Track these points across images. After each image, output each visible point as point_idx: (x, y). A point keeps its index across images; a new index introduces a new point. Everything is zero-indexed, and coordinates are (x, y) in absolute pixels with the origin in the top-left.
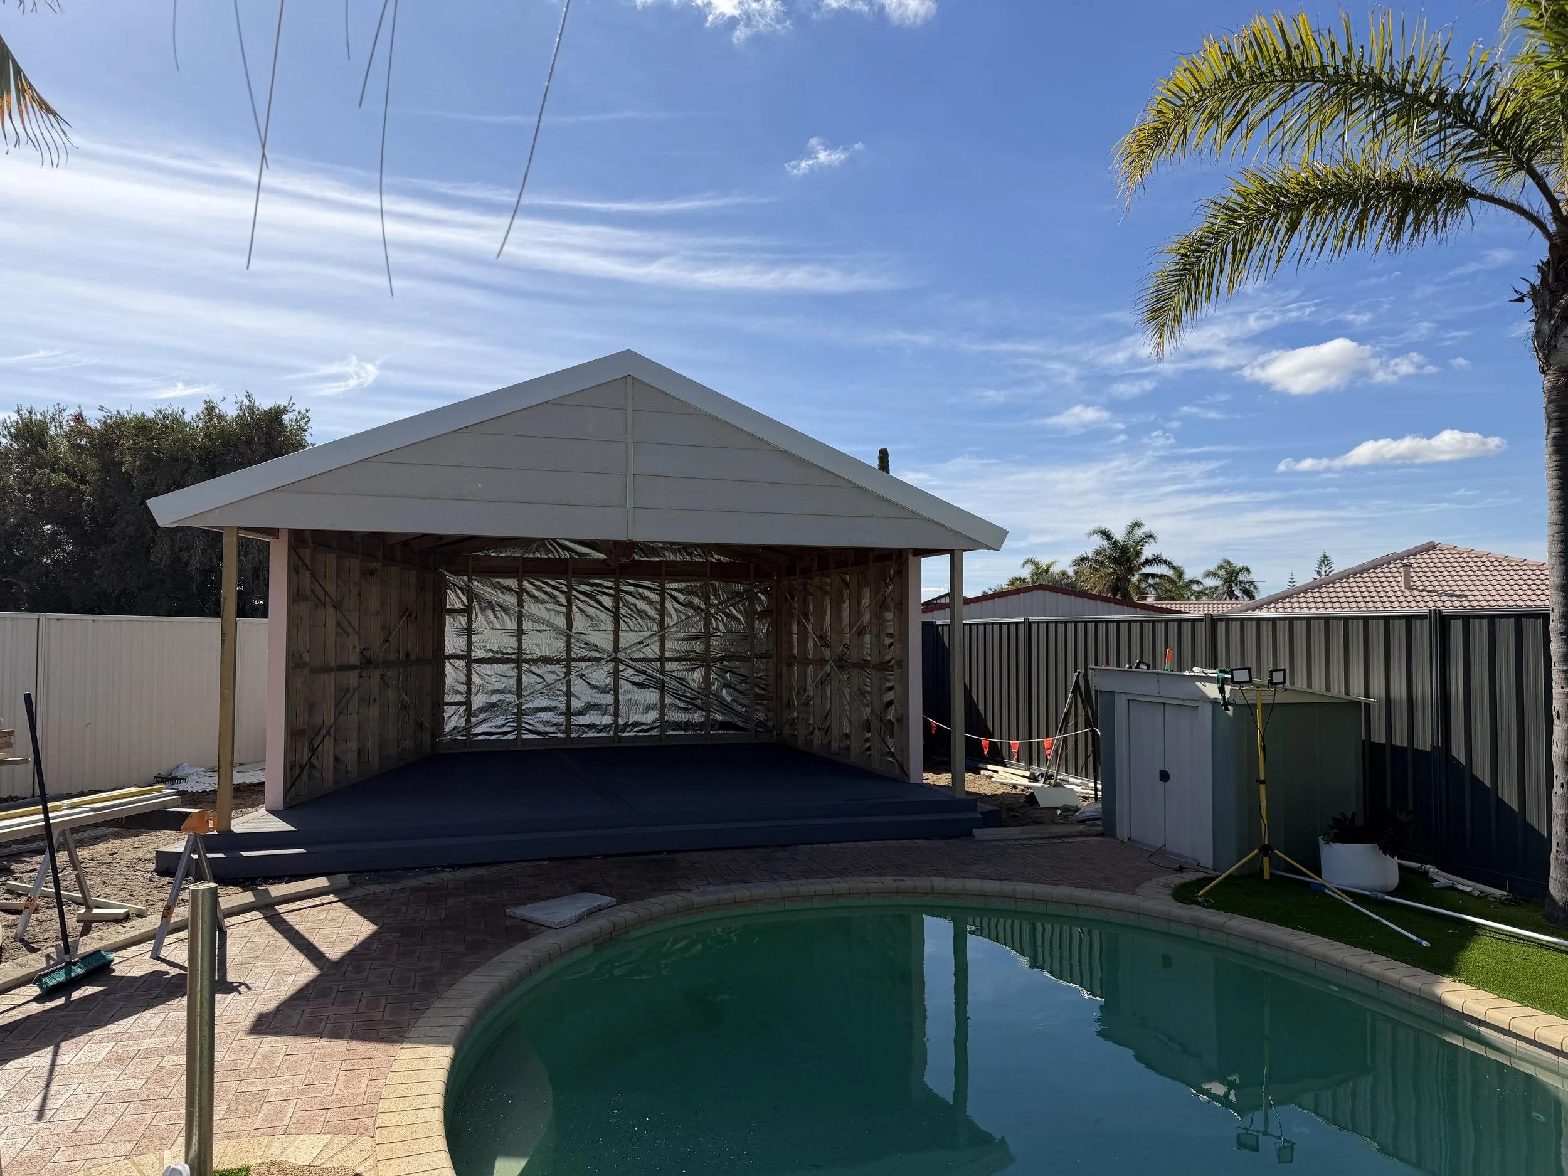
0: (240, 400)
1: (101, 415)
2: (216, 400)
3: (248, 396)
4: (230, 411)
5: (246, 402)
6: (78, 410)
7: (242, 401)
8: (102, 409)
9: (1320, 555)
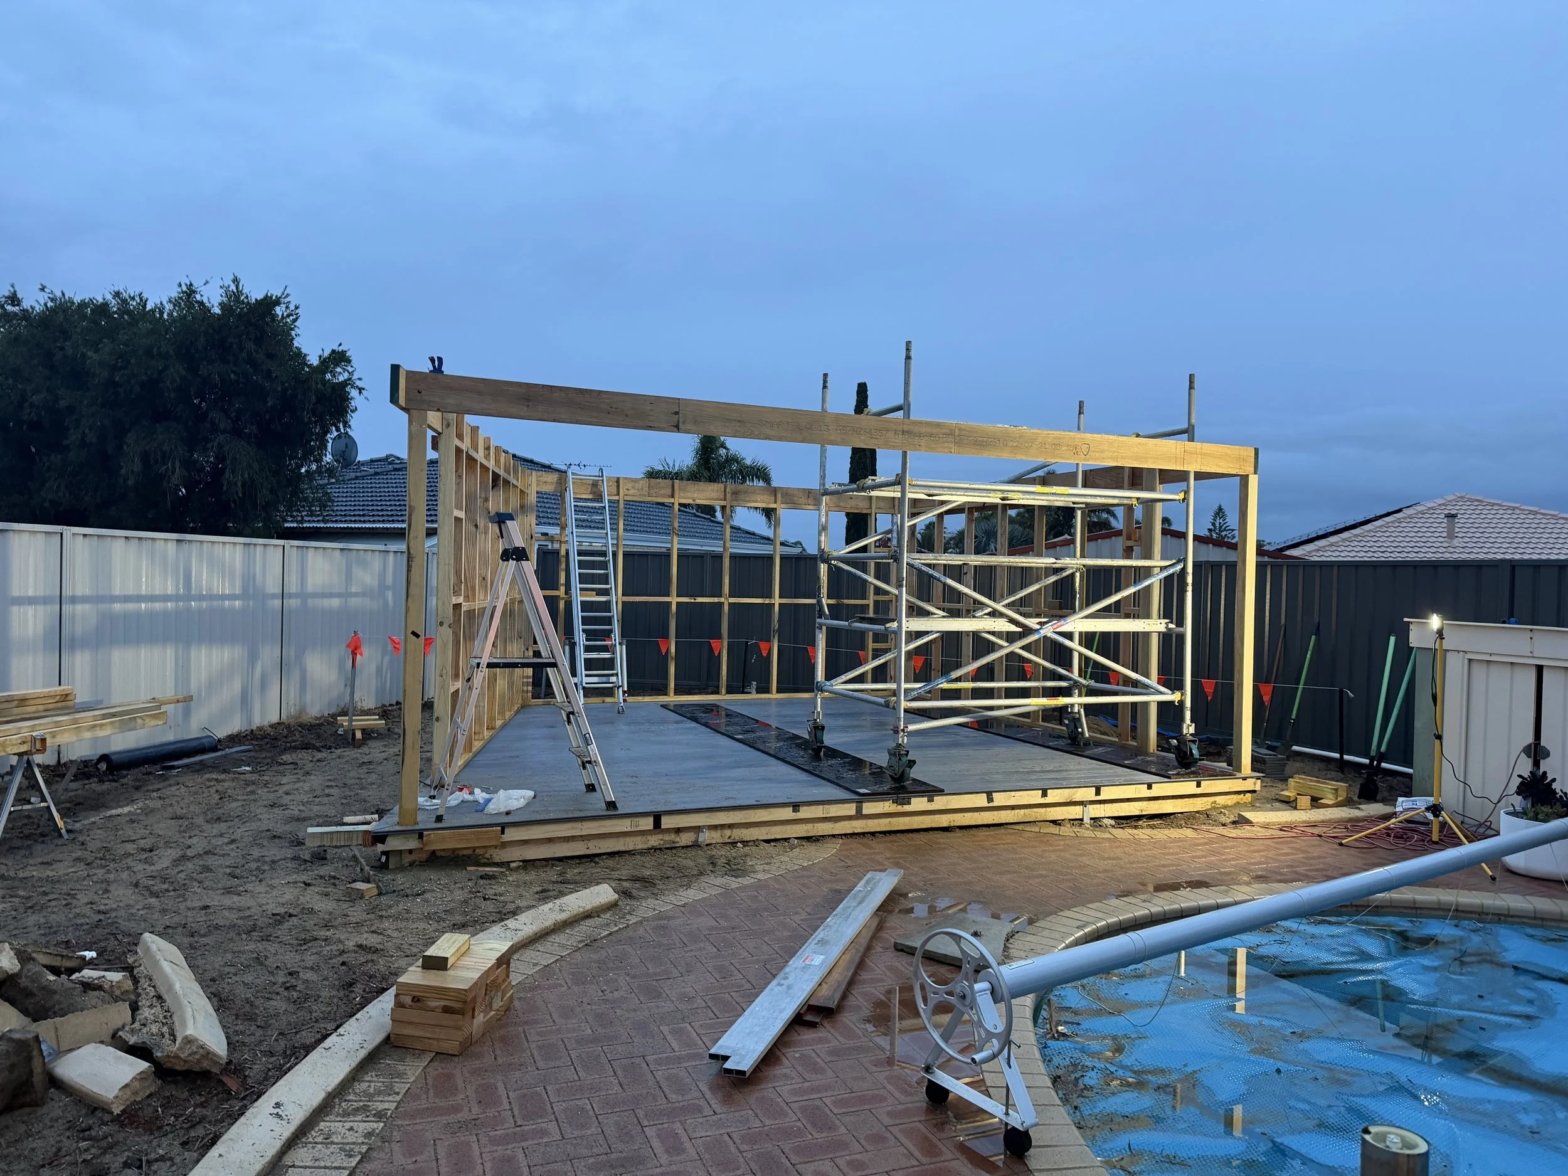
0: (226, 285)
1: (43, 298)
2: (197, 284)
3: (236, 281)
4: (213, 298)
5: (233, 287)
6: (12, 290)
7: (229, 286)
8: (43, 289)
9: (1216, 507)
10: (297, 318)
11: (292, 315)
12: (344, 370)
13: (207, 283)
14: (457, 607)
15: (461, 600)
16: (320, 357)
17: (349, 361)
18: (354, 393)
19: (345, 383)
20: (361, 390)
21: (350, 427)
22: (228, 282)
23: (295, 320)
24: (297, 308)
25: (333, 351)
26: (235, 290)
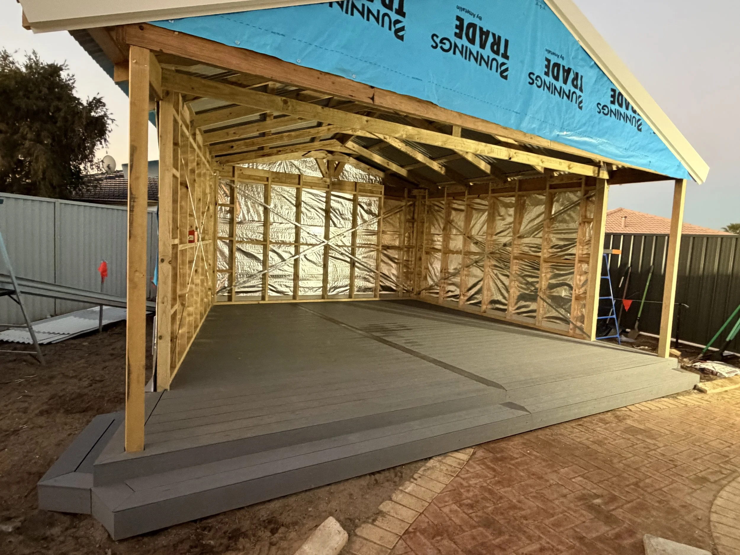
10: (75, 81)
11: (71, 79)
12: (102, 111)
13: (16, 52)
14: (175, 246)
15: (177, 241)
16: (87, 101)
17: (104, 105)
18: (109, 122)
19: (102, 117)
20: (113, 120)
21: (108, 141)
22: (30, 53)
23: (73, 83)
24: (73, 76)
25: (95, 98)
26: (35, 60)
